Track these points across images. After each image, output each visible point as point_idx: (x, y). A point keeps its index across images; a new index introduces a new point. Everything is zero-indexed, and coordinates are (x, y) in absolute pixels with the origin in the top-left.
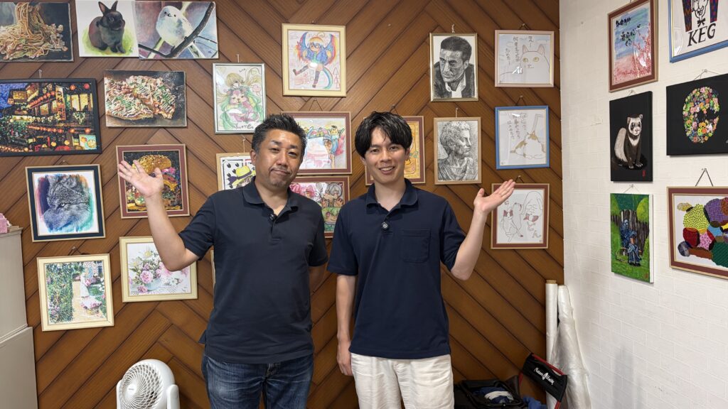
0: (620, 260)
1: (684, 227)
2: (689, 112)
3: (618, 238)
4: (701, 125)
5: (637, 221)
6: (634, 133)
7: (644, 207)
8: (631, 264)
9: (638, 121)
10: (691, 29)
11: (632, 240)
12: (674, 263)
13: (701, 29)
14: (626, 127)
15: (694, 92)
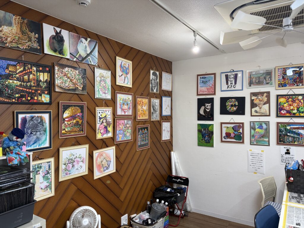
0: (201, 142)
1: (225, 132)
2: (228, 104)
3: (201, 136)
4: (232, 108)
5: (209, 131)
6: (208, 108)
7: (212, 127)
8: (206, 143)
9: (210, 105)
10: (228, 84)
11: (207, 136)
12: (222, 141)
13: (231, 85)
14: (205, 106)
15: (230, 100)
